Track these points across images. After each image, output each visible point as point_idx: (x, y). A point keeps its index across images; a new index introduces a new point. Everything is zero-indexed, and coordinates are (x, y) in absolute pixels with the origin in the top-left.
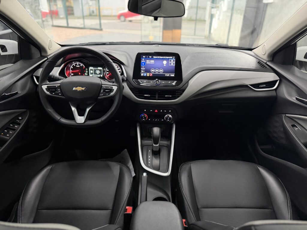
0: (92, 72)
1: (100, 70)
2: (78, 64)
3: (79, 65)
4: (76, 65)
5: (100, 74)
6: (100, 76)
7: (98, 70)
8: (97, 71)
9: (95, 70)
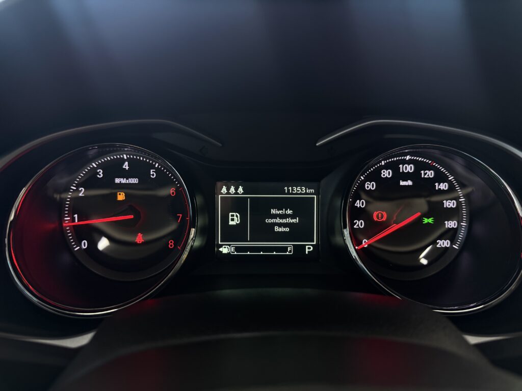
0: (235, 220)
1: (301, 207)
2: (126, 166)
3: (138, 169)
4: (114, 169)
5: (299, 233)
6: (299, 249)
7: (281, 204)
8: (273, 211)
9: (261, 209)
